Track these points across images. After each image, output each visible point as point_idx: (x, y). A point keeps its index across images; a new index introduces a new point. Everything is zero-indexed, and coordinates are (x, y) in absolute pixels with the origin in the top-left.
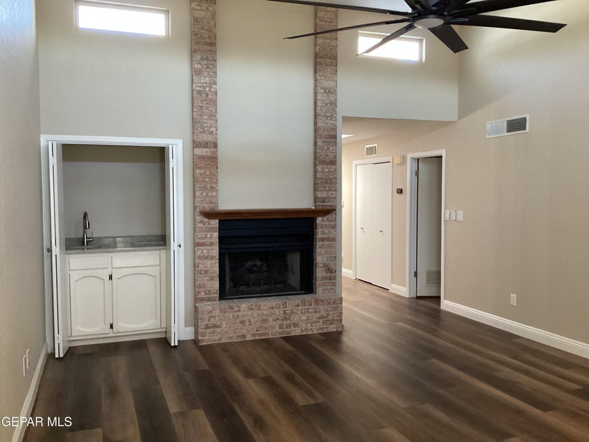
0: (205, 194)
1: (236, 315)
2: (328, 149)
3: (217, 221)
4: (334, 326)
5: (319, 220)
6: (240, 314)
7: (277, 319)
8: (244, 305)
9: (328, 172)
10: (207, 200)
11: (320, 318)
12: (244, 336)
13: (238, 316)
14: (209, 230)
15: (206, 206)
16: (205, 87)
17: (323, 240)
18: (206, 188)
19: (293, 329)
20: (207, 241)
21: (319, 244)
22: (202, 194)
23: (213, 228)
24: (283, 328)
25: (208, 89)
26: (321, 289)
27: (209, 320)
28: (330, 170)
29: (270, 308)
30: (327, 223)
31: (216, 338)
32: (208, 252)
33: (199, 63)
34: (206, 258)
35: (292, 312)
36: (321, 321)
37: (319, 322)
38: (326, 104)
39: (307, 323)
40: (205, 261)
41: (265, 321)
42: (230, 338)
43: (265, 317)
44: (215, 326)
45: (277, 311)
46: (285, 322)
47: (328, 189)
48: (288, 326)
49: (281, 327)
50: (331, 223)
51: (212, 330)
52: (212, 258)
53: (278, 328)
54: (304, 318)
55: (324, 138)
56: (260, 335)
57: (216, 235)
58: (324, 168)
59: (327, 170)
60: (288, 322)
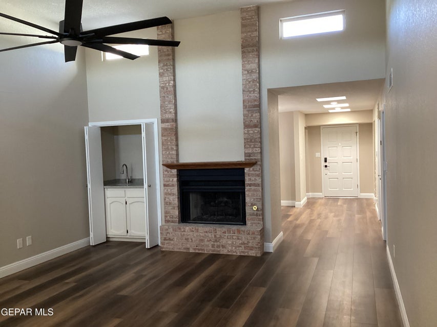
0: (168, 152)
1: (182, 234)
2: (252, 116)
3: (176, 170)
4: (253, 252)
5: (246, 170)
6: (185, 233)
7: (210, 240)
8: (187, 228)
9: (252, 134)
10: (169, 156)
11: (241, 244)
12: (188, 249)
13: (184, 234)
14: (172, 176)
15: (169, 160)
16: (166, 84)
17: (250, 185)
18: (169, 149)
19: (221, 248)
20: (170, 183)
21: (247, 188)
22: (166, 153)
23: (174, 175)
24: (214, 247)
25: (167, 85)
26: (250, 222)
27: (166, 235)
28: (254, 132)
29: (205, 232)
30: (253, 172)
31: (171, 247)
32: (171, 191)
33: (162, 69)
34: (170, 194)
35: (221, 237)
36: (243, 246)
37: (241, 246)
38: (250, 82)
39: (232, 246)
40: (169, 196)
41: (202, 240)
42: (179, 248)
43: (202, 238)
44: (170, 239)
45: (210, 234)
46: (215, 243)
47: (253, 146)
48: (218, 246)
49: (213, 246)
50: (256, 172)
51: (168, 241)
52: (174, 194)
53: (211, 247)
54: (230, 242)
55: (249, 108)
56: (199, 250)
57: (175, 179)
58: (249, 131)
59: (252, 132)
60: (218, 243)
